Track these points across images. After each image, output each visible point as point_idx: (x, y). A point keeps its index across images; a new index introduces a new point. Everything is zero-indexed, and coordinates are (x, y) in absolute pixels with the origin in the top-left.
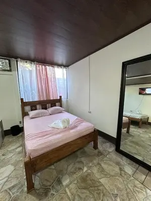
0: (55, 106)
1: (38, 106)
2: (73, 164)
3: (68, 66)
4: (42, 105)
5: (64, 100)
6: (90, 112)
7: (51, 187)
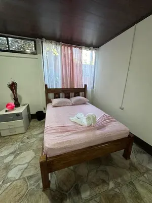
0: (79, 96)
1: (61, 94)
2: (95, 171)
3: (98, 47)
4: (65, 94)
5: (89, 89)
6: (122, 109)
7: (67, 194)
